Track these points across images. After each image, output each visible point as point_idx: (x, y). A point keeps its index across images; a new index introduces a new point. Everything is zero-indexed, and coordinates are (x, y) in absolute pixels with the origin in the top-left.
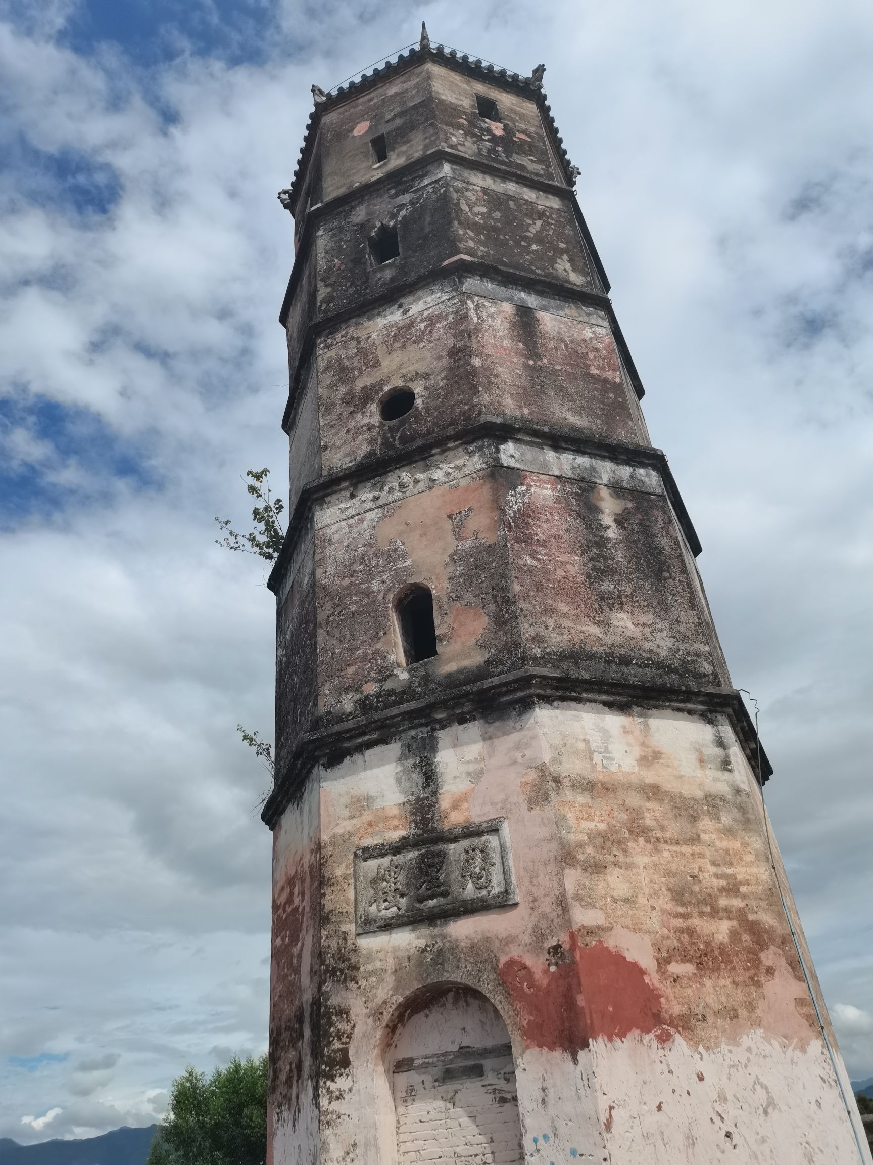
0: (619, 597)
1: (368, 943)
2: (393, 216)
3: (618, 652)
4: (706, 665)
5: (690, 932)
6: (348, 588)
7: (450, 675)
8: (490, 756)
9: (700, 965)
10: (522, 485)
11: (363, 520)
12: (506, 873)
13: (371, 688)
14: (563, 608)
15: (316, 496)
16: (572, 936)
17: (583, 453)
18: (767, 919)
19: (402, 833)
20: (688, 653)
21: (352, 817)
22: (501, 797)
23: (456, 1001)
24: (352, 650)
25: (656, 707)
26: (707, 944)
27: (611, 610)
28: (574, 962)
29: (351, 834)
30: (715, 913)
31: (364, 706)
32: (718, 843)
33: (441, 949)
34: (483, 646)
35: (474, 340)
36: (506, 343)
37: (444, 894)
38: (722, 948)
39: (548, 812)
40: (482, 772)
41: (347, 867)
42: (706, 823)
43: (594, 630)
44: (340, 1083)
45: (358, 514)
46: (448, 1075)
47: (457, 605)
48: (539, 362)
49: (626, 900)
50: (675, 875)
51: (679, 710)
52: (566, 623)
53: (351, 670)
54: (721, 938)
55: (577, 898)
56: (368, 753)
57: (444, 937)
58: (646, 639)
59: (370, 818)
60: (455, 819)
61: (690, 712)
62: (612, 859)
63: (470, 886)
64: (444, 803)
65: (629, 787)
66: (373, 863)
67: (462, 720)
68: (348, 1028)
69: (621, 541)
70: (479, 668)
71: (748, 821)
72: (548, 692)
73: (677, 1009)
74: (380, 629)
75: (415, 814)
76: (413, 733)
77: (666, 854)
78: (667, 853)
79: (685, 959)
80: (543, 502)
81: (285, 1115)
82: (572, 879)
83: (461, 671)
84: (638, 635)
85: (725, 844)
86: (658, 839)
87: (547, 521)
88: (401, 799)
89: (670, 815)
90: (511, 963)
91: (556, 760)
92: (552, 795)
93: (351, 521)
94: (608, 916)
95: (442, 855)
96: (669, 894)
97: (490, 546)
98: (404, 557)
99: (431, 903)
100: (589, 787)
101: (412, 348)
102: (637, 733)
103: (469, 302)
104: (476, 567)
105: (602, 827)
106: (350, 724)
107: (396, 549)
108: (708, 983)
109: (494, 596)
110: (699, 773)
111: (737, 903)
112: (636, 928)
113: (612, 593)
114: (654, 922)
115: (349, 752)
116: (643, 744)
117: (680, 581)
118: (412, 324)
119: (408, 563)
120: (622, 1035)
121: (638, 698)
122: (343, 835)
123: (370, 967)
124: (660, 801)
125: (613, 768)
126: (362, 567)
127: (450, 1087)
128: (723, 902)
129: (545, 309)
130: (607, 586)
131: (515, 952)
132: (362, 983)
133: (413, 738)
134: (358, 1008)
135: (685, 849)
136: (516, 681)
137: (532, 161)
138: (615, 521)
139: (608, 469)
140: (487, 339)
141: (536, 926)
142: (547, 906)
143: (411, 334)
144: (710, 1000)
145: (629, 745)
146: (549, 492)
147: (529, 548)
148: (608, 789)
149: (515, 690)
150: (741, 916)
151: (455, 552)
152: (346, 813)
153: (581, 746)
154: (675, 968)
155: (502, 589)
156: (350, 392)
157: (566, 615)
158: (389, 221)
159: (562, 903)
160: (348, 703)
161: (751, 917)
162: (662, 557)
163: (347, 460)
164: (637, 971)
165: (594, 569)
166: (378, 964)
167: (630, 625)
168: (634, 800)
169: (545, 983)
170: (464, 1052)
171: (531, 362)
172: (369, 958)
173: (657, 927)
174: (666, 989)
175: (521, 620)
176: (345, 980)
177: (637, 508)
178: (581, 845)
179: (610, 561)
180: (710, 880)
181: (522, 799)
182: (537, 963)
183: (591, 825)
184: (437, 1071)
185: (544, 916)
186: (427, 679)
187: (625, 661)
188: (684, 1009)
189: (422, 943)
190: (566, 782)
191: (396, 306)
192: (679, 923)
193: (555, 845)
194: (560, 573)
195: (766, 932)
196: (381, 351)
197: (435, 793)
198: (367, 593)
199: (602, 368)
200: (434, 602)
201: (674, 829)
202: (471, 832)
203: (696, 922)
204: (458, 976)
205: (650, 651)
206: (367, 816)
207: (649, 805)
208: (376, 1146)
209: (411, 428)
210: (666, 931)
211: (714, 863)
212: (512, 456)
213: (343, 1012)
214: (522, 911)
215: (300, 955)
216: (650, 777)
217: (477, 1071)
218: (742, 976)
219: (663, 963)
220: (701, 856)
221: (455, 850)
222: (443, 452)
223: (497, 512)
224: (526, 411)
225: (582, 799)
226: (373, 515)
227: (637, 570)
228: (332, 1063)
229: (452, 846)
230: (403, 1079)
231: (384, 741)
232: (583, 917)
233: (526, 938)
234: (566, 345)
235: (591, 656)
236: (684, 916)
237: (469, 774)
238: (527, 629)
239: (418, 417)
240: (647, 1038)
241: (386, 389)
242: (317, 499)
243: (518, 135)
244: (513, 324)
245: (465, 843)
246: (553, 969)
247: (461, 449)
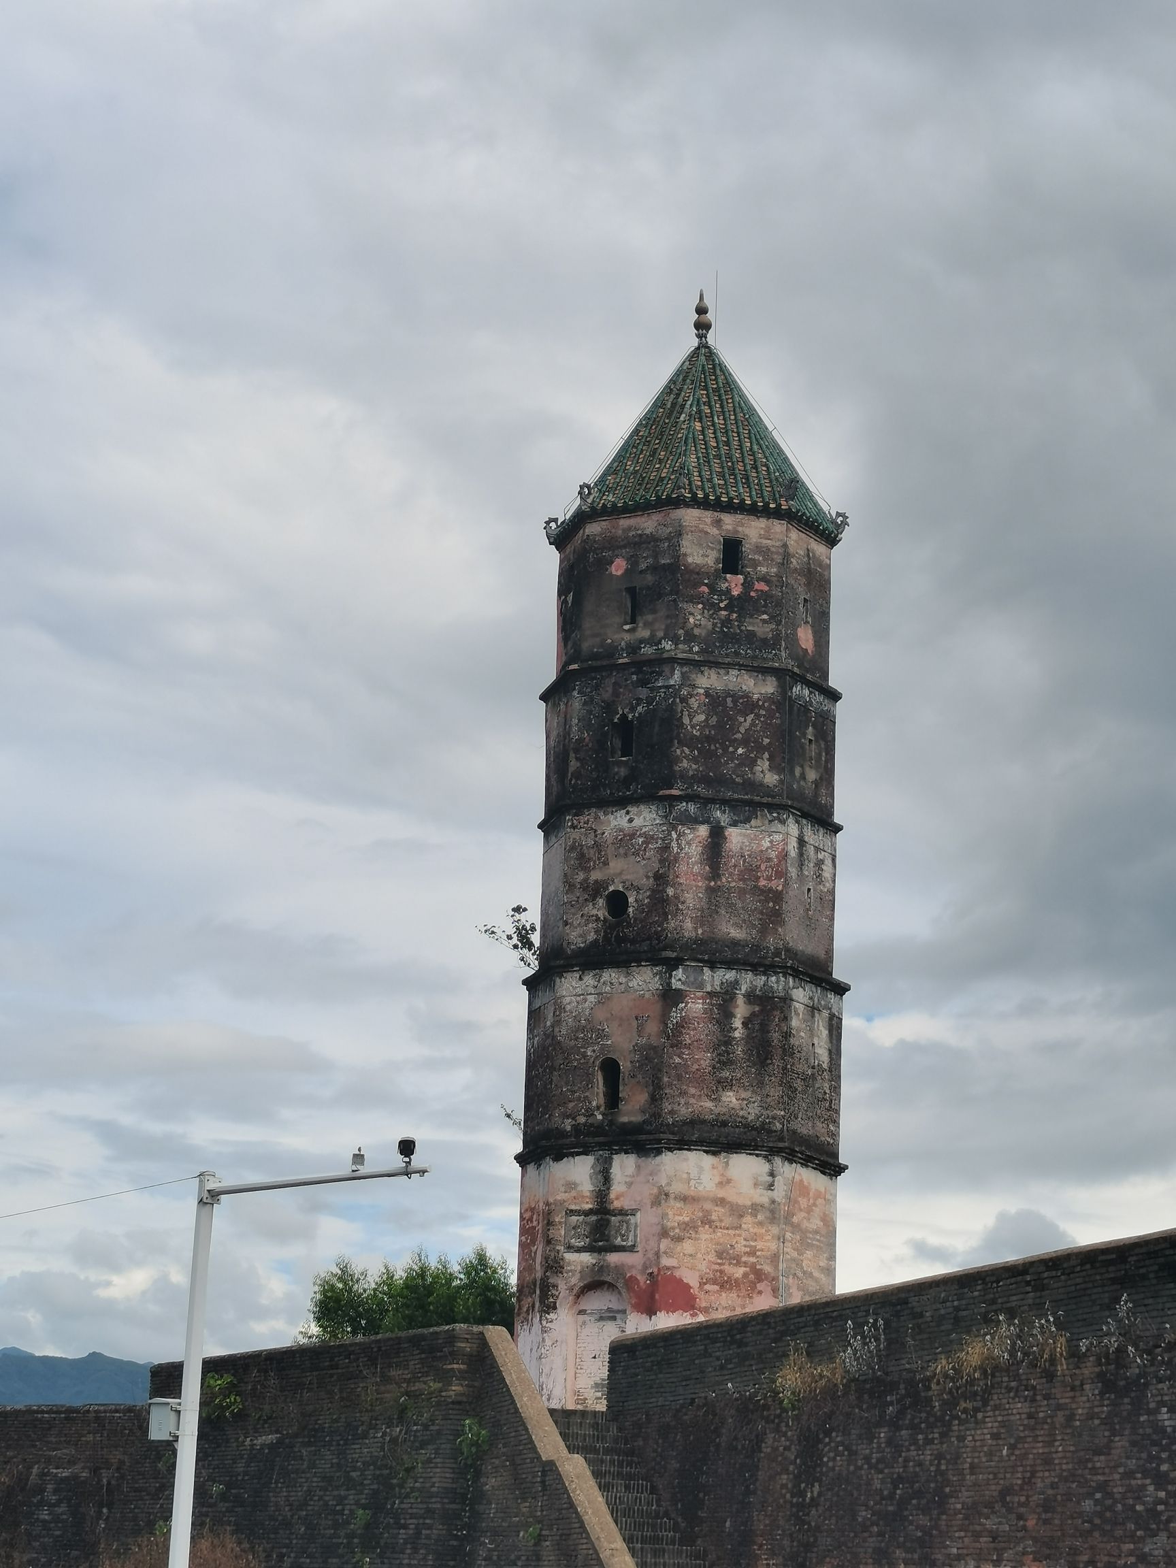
0: (731, 1080)
1: (570, 1257)
3: (722, 1118)
4: (778, 1124)
5: (721, 1272)
6: (572, 1048)
7: (624, 1124)
8: (637, 1176)
9: (722, 1287)
10: (682, 1003)
11: (586, 1000)
12: (636, 1236)
13: (582, 1120)
14: (692, 1091)
15: (557, 970)
16: (659, 1270)
17: (730, 968)
18: (767, 1268)
19: (591, 1206)
20: (768, 1117)
21: (565, 1192)
22: (639, 1198)
23: (608, 1289)
24: (573, 1092)
25: (736, 1153)
26: (729, 1278)
27: (723, 1090)
28: (657, 1280)
29: (564, 1201)
30: (738, 1263)
31: (576, 1128)
32: (751, 1230)
33: (602, 1265)
34: (643, 1112)
35: (672, 871)
36: (696, 869)
37: (607, 1241)
38: (736, 1280)
39: (660, 1211)
40: (632, 1183)
41: (561, 1218)
42: (748, 1219)
43: (709, 1104)
44: (552, 1316)
45: (583, 995)
46: (601, 1319)
47: (633, 1081)
48: (719, 882)
49: (691, 1255)
50: (721, 1244)
51: (750, 1154)
52: (692, 1101)
53: (571, 1105)
54: (738, 1275)
55: (665, 1253)
56: (577, 1158)
57: (604, 1260)
58: (742, 1109)
59: (575, 1194)
60: (617, 1204)
61: (757, 1155)
62: (689, 1235)
63: (619, 1239)
64: (612, 1196)
65: (706, 1199)
66: (574, 1219)
67: (626, 1152)
68: (557, 1293)
69: (743, 1039)
70: (639, 1123)
71: (775, 1218)
72: (672, 1146)
73: (704, 1305)
74: (589, 1082)
75: (597, 1197)
76: (601, 1152)
77: (719, 1234)
79: (715, 1282)
80: (695, 1015)
81: (525, 1327)
82: (664, 1244)
83: (630, 1123)
84: (737, 1107)
85: (755, 1230)
86: (717, 1227)
87: (695, 1029)
88: (591, 1188)
89: (728, 1214)
90: (631, 1276)
91: (669, 1184)
92: (663, 1202)
93: (578, 998)
94: (679, 1261)
95: (608, 1221)
96: (715, 1254)
97: (655, 1047)
98: (607, 1037)
99: (600, 1244)
100: (684, 1199)
101: (631, 859)
102: (720, 1168)
103: (673, 833)
104: (646, 1059)
105: (687, 1219)
106: (568, 1141)
107: (604, 1030)
108: (724, 1295)
109: (653, 1082)
110: (752, 1191)
111: (753, 1260)
112: (692, 1268)
113: (727, 1078)
114: (703, 1267)
115: (567, 1155)
116: (722, 1175)
117: (778, 1065)
118: (633, 836)
119: (609, 1042)
120: (673, 1312)
121: (724, 1148)
122: (560, 1200)
123: (569, 1268)
124: (724, 1207)
125: (701, 1188)
126: (582, 1035)
127: (601, 1323)
128: (744, 1259)
129: (734, 824)
130: (726, 1074)
131: (634, 1272)
132: (565, 1275)
133: (601, 1155)
134: (562, 1286)
135: (730, 1232)
136: (655, 1140)
137: (764, 621)
138: (743, 1023)
139: (748, 980)
140: (682, 868)
141: (645, 1263)
142: (651, 1255)
143: (632, 844)
144: (722, 1302)
145: (713, 1175)
146: (701, 1006)
147: (678, 1051)
148: (694, 1200)
149: (654, 1144)
150: (753, 1266)
151: (637, 1044)
152: (563, 1189)
153: (685, 1176)
154: (707, 1287)
155: (657, 1078)
156: (586, 880)
157: (693, 1096)
159: (657, 1254)
160: (568, 1125)
161: (758, 1267)
162: (770, 1049)
163: (580, 940)
164: (688, 1287)
165: (719, 1062)
166: (573, 1268)
167: (734, 1100)
168: (708, 1206)
169: (644, 1287)
170: (609, 1310)
171: (712, 884)
172: (569, 1264)
173: (704, 1268)
174: (702, 1295)
175: (664, 1100)
176: (557, 1273)
177: (761, 1011)
178: (673, 1228)
179: (731, 1055)
180: (741, 1247)
181: (649, 1202)
182: (642, 1279)
183: (681, 1218)
184: (597, 1317)
185: (649, 1259)
186: (611, 1123)
187: (724, 1124)
188: (708, 1305)
189: (594, 1262)
190: (672, 1196)
191: (625, 811)
192: (717, 1267)
193: (660, 1227)
194: (696, 1067)
195: (765, 1274)
196: (611, 851)
197: (608, 1189)
198: (584, 1056)
199: (769, 879)
200: (621, 1075)
201: (728, 1221)
202: (622, 1212)
203: (726, 1267)
204: (608, 1279)
205: (743, 1117)
206: (573, 1193)
207: (716, 1208)
208: (566, 1343)
209: (623, 931)
210: (708, 1271)
211: (745, 1240)
212: (680, 980)
213: (555, 1286)
214: (640, 1255)
215: (535, 1253)
216: (721, 1193)
217: (614, 1319)
218: (743, 1293)
219: (702, 1284)
220: (739, 1235)
221: (614, 1220)
222: (638, 966)
223: (663, 1025)
224: (700, 931)
225: (678, 1205)
226: (592, 998)
227: (748, 1060)
228: (548, 1307)
229: (613, 1218)
230: (581, 1318)
231: (586, 1153)
232: (666, 1261)
233: (640, 1268)
234: (744, 861)
235: (704, 1122)
236: (719, 1264)
237: (626, 1182)
238: (667, 1107)
239: (629, 925)
240: (685, 1314)
241: (611, 888)
242: (557, 973)
243: (756, 585)
244: (705, 847)
245: (619, 1218)
246: (648, 1282)
247: (649, 968)
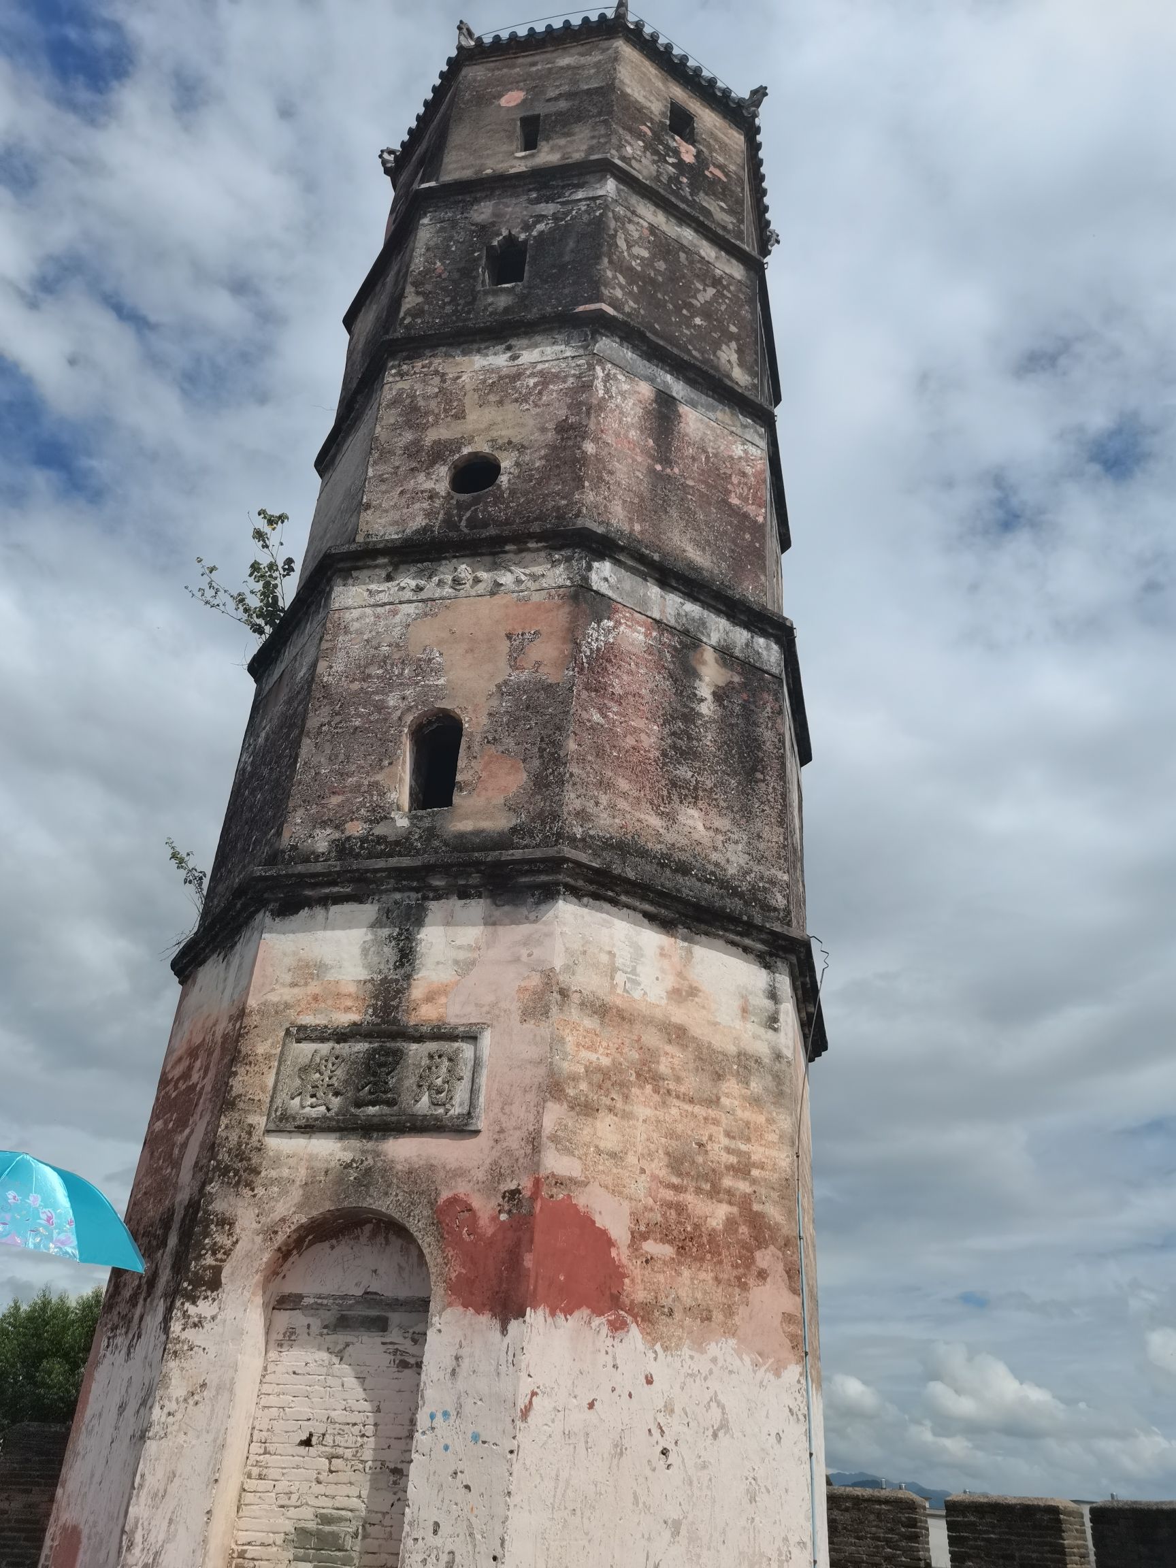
0: (696, 789)
1: (276, 1144)
2: (527, 227)
3: (677, 855)
4: (779, 897)
5: (680, 1208)
6: (356, 694)
7: (461, 835)
8: (488, 946)
9: (681, 1249)
10: (609, 619)
11: (395, 613)
12: (473, 1092)
13: (356, 829)
14: (623, 785)
15: (341, 565)
16: (537, 1182)
17: (694, 599)
18: (774, 1213)
19: (355, 1017)
20: (762, 878)
21: (294, 985)
22: (490, 998)
23: (374, 1235)
24: (343, 775)
25: (707, 934)
26: (696, 1226)
27: (681, 802)
28: (531, 1214)
29: (287, 1006)
30: (715, 1192)
31: (342, 848)
32: (739, 1112)
33: (370, 1168)
34: (512, 808)
35: (593, 419)
36: (633, 434)
37: (391, 1103)
38: (712, 1235)
39: (544, 1030)
40: (473, 963)
41: (273, 1046)
42: (731, 1086)
43: (655, 821)
44: (204, 1308)
45: (391, 603)
46: (343, 1323)
47: (492, 749)
48: (668, 470)
49: (613, 1155)
50: (678, 1138)
51: (733, 943)
52: (622, 804)
53: (335, 800)
54: (714, 1224)
55: (554, 1139)
56: (334, 909)
57: (377, 1154)
58: (715, 849)
59: (317, 990)
60: (427, 1014)
61: (746, 950)
62: (608, 1102)
63: (425, 1099)
64: (417, 991)
65: (649, 1021)
66: (308, 1048)
67: (464, 894)
68: (228, 1243)
69: (714, 721)
70: (501, 834)
71: (781, 1094)
72: (580, 883)
73: (641, 1295)
74: (385, 757)
75: (376, 997)
76: (398, 896)
77: (674, 1111)
78: (675, 1109)
79: (666, 1238)
80: (630, 648)
81: (119, 1340)
82: (554, 1115)
83: (477, 833)
84: (706, 842)
85: (747, 1115)
86: (669, 1091)
87: (630, 673)
88: (363, 975)
89: (691, 1066)
90: (454, 1200)
91: (568, 968)
92: (554, 1010)
93: (379, 610)
94: (585, 1168)
95: (398, 1055)
96: (666, 1159)
97: (551, 685)
98: (437, 672)
99: (372, 1110)
100: (601, 1010)
101: (511, 407)
102: (676, 959)
103: (598, 368)
104: (528, 707)
105: (606, 1062)
106: (319, 867)
107: (430, 660)
108: (686, 1273)
109: (541, 750)
110: (738, 1024)
111: (743, 1187)
112: (616, 1190)
113: (688, 782)
114: (639, 1188)
115: (309, 903)
116: (680, 975)
117: (774, 788)
118: (518, 376)
119: (441, 681)
120: (568, 1311)
121: (687, 916)
122: (276, 1005)
123: (273, 1174)
124: (684, 1047)
125: (637, 994)
126: (380, 672)
127: (341, 1338)
128: (727, 1182)
129: (693, 404)
130: (684, 772)
131: (462, 1188)
132: (260, 1191)
133: (396, 902)
134: (247, 1221)
135: (697, 1109)
136: (543, 860)
137: (721, 207)
138: (714, 694)
139: (721, 628)
140: (610, 422)
141: (495, 1163)
142: (514, 1141)
143: (514, 388)
144: (683, 1293)
145: (663, 971)
146: (641, 637)
147: (599, 701)
148: (623, 1019)
149: (540, 872)
150: (745, 1203)
151: (505, 683)
152: (288, 978)
153: (604, 958)
154: (651, 1247)
155: (553, 743)
156: (417, 443)
157: (625, 795)
158: (520, 233)
159: (534, 1142)
160: (322, 841)
161: (756, 1207)
162: (760, 754)
163: (392, 529)
164: (604, 1240)
165: (674, 747)
166: (285, 1172)
167: (700, 827)
168: (652, 1038)
169: (490, 1232)
170: (369, 1297)
171: (658, 467)
172: (276, 1162)
173: (641, 1194)
174: (635, 1269)
175: (568, 787)
176: (238, 1183)
177: (744, 685)
178: (574, 1078)
179: (695, 743)
180: (719, 1153)
181: (515, 1007)
182: (485, 1207)
183: (593, 1057)
184: (330, 1316)
185: (508, 1152)
186: (431, 833)
187: (683, 869)
188: (650, 1297)
189: (347, 1157)
190: (576, 998)
191: (504, 346)
192: (669, 1195)
193: (542, 1071)
194: (630, 741)
195: (770, 1228)
196: (470, 400)
197: (408, 977)
198: (380, 707)
199: (745, 499)
200: (464, 739)
201: (691, 1083)
202: (440, 1033)
203: (689, 1198)
204: (383, 1205)
205: (717, 864)
206: (314, 988)
207: (668, 1048)
208: (231, 1391)
209: (485, 510)
210: (651, 1201)
211: (728, 1134)
212: (606, 580)
213: (226, 1223)
214: (482, 1141)
215: (184, 1145)
216: (678, 1015)
217: (380, 1325)
218: (728, 1273)
219: (638, 1237)
220: (716, 1122)
221: (416, 1052)
222: (520, 551)
223: (571, 646)
224: (637, 527)
225: (590, 1023)
226: (410, 609)
227: (725, 761)
228: (197, 1281)
229: (414, 1046)
230: (284, 1319)
231: (358, 898)
232: (555, 1163)
233: (480, 1175)
234: (707, 458)
235: (643, 853)
236: (675, 1188)
237: (456, 962)
238: (572, 800)
239: (498, 499)
240: (597, 1321)
241: (466, 451)
242: (341, 570)
243: (712, 168)
244: (648, 412)
245: (432, 1046)
246: (503, 1217)
247: (543, 554)
